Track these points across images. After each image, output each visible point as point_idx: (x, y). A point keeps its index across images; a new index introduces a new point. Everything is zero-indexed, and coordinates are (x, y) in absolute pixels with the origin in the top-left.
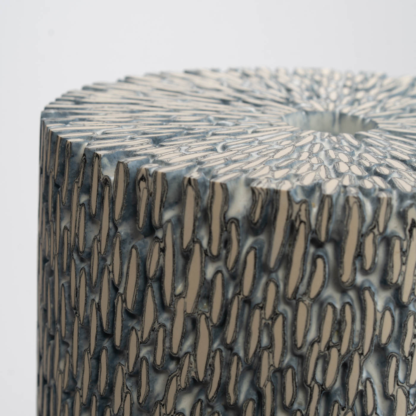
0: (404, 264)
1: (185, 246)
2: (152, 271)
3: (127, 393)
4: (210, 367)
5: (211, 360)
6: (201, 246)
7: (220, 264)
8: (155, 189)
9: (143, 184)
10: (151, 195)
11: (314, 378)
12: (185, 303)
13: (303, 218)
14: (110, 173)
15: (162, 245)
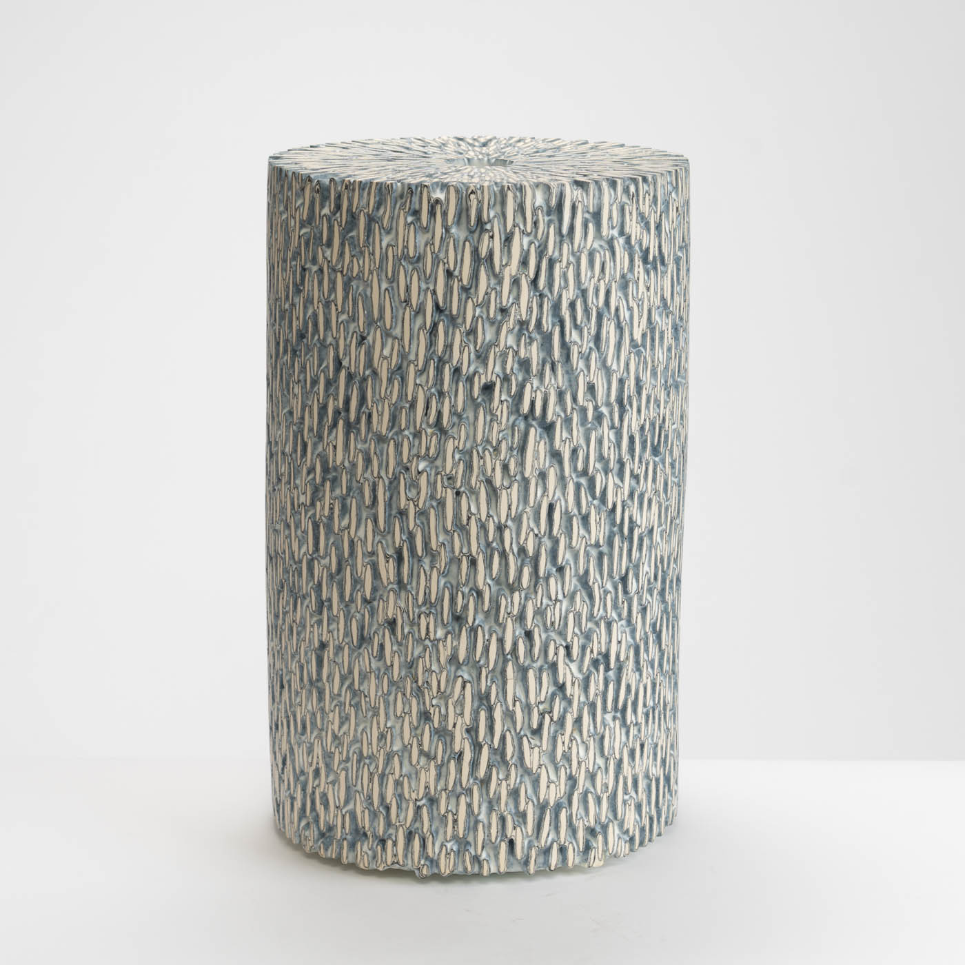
0: (631, 220)
1: (508, 231)
2: (484, 252)
3: (465, 346)
4: (530, 309)
5: (530, 304)
6: (520, 228)
7: (531, 238)
8: (483, 198)
9: (472, 196)
10: (480, 202)
11: (592, 303)
12: (511, 269)
13: (580, 199)
14: (439, 195)
15: (491, 234)
